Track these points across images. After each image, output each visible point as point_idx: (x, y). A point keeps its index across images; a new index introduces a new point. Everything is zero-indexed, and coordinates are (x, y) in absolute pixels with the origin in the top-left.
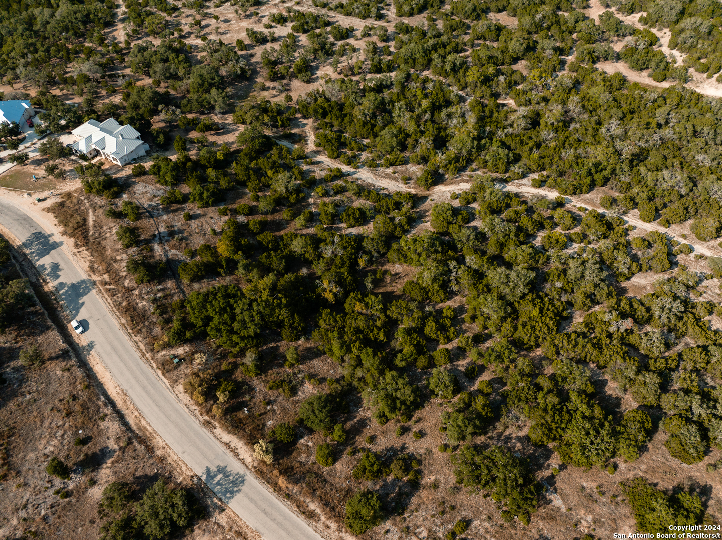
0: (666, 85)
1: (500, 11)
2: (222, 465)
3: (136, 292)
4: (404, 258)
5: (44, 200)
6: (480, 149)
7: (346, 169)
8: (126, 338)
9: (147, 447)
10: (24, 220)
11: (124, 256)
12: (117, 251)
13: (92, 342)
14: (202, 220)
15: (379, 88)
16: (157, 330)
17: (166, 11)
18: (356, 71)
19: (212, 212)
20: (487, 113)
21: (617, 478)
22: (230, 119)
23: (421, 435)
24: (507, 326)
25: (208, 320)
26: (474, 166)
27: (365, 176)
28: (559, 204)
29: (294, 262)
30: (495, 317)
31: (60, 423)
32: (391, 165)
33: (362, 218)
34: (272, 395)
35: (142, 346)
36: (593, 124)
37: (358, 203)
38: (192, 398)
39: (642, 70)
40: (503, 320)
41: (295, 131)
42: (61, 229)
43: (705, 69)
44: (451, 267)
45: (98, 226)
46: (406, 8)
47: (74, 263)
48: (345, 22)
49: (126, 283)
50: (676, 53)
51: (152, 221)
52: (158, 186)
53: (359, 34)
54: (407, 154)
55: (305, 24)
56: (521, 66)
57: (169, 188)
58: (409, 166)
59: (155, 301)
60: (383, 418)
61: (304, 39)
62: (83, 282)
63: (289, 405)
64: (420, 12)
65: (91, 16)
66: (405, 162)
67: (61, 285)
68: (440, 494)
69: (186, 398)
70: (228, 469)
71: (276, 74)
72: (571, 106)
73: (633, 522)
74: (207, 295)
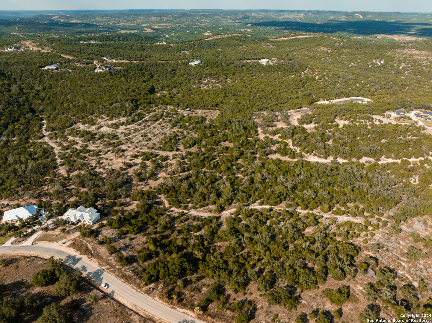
0: (296, 160)
1: (225, 141)
2: (184, 319)
3: (123, 269)
4: (221, 239)
5: (65, 243)
6: (235, 195)
7: (185, 211)
8: (127, 286)
9: (152, 321)
10: (60, 252)
11: (112, 258)
12: (108, 256)
13: (113, 291)
14: (136, 239)
15: (187, 178)
16: (138, 281)
17: (81, 159)
18: (175, 173)
19: (139, 236)
20: (233, 181)
21: (320, 290)
22: (128, 200)
23: (251, 294)
24: (268, 253)
25: (158, 272)
26: (235, 201)
27: (193, 212)
28: (271, 210)
29: (180, 248)
30: (262, 251)
31: (114, 320)
32: (202, 207)
33: (199, 229)
34: (192, 294)
35: (135, 288)
36: (274, 178)
37: (195, 223)
38: (163, 300)
39: (285, 156)
40: (265, 252)
41: (157, 200)
42: (79, 252)
43: (308, 152)
44: (241, 238)
45: (94, 249)
46: (188, 145)
47: (91, 264)
48: (164, 154)
49: (117, 267)
50: (296, 147)
51: (116, 243)
52: (112, 229)
53: (171, 157)
54: (207, 202)
55: (147, 157)
56: (240, 161)
57: (117, 230)
58: (209, 206)
59: (132, 271)
60: (236, 291)
61: (148, 163)
62: (99, 270)
63: (200, 296)
64: (193, 146)
65: (46, 165)
66: (207, 205)
67: (90, 273)
68: (265, 309)
69: (161, 301)
70: (187, 320)
71: (141, 179)
72: (264, 173)
73: (329, 301)
74: (155, 264)
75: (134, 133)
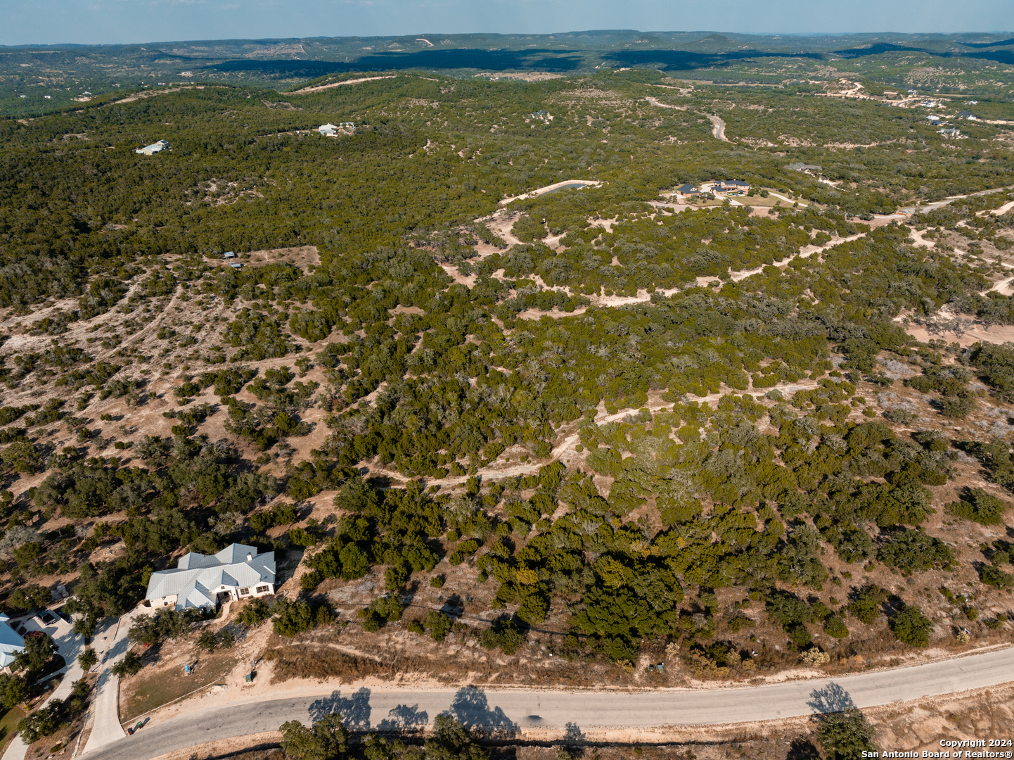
0: (579, 312)
2: (811, 692)
3: (523, 661)
5: (253, 675)
8: (589, 693)
10: (268, 707)
11: (454, 647)
13: (569, 725)
14: (449, 578)
16: (598, 668)
18: (348, 400)
19: (445, 567)
27: (490, 474)
35: (613, 687)
37: (526, 495)
38: (714, 680)
39: (550, 308)
43: (591, 291)
45: (371, 648)
46: (316, 331)
47: (417, 690)
49: (500, 662)
50: (558, 288)
51: (413, 608)
53: (296, 370)
54: (495, 441)
55: (227, 383)
57: (369, 577)
58: (508, 449)
61: (243, 397)
62: (460, 695)
63: (764, 630)
64: (328, 331)
66: (502, 448)
67: (443, 717)
68: (910, 590)
69: (711, 684)
70: (818, 690)
73: (978, 524)
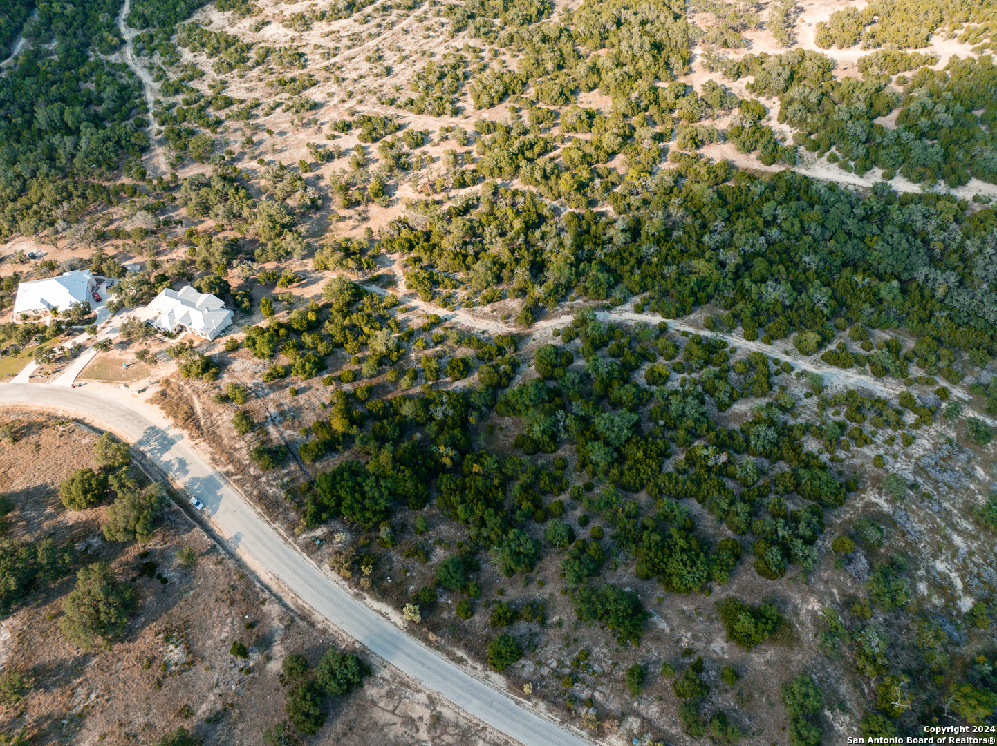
0: (775, 169)
1: (591, 89)
2: (379, 630)
3: (264, 479)
4: (512, 409)
5: (143, 390)
6: (579, 274)
7: (442, 312)
8: (266, 526)
9: (308, 622)
10: (130, 415)
11: (243, 443)
12: (234, 438)
14: (309, 393)
15: (465, 210)
16: (292, 515)
17: (208, 126)
18: (438, 187)
19: (316, 382)
20: (585, 227)
21: (711, 599)
22: (310, 264)
24: (614, 472)
25: (339, 501)
26: (574, 295)
27: (463, 318)
29: (406, 428)
30: (603, 464)
31: (227, 612)
32: (489, 302)
33: (465, 368)
34: (410, 562)
35: (283, 533)
36: (697, 227)
38: (339, 574)
39: (749, 151)
40: (611, 465)
41: (382, 271)
42: (171, 421)
43: (816, 147)
44: (559, 417)
45: (208, 413)
46: (485, 99)
48: (417, 123)
49: (252, 471)
50: (785, 127)
51: (259, 401)
52: (255, 359)
53: (435, 137)
54: (503, 286)
56: (619, 162)
57: (267, 361)
58: (507, 301)
59: (283, 486)
60: (510, 572)
61: (374, 149)
62: (211, 476)
63: (425, 571)
64: (501, 100)
65: (123, 142)
66: (502, 297)
68: (564, 630)
69: (334, 575)
71: (350, 201)
72: (673, 210)
73: (724, 633)
74: (334, 475)
75: (349, 48)
